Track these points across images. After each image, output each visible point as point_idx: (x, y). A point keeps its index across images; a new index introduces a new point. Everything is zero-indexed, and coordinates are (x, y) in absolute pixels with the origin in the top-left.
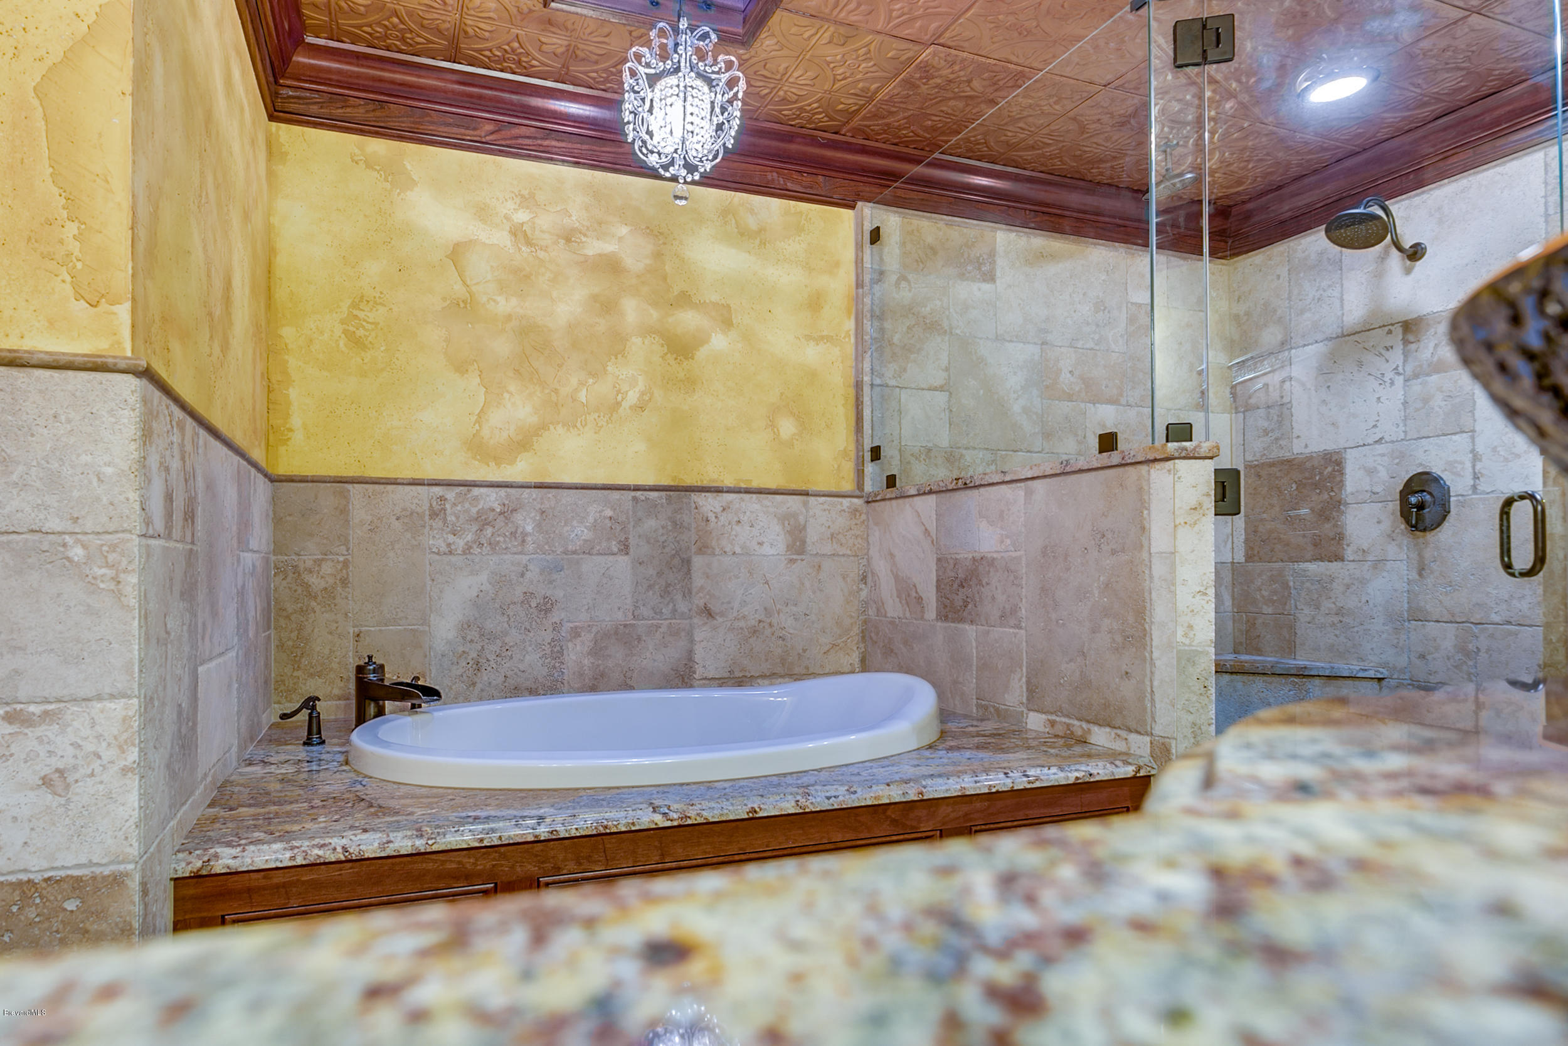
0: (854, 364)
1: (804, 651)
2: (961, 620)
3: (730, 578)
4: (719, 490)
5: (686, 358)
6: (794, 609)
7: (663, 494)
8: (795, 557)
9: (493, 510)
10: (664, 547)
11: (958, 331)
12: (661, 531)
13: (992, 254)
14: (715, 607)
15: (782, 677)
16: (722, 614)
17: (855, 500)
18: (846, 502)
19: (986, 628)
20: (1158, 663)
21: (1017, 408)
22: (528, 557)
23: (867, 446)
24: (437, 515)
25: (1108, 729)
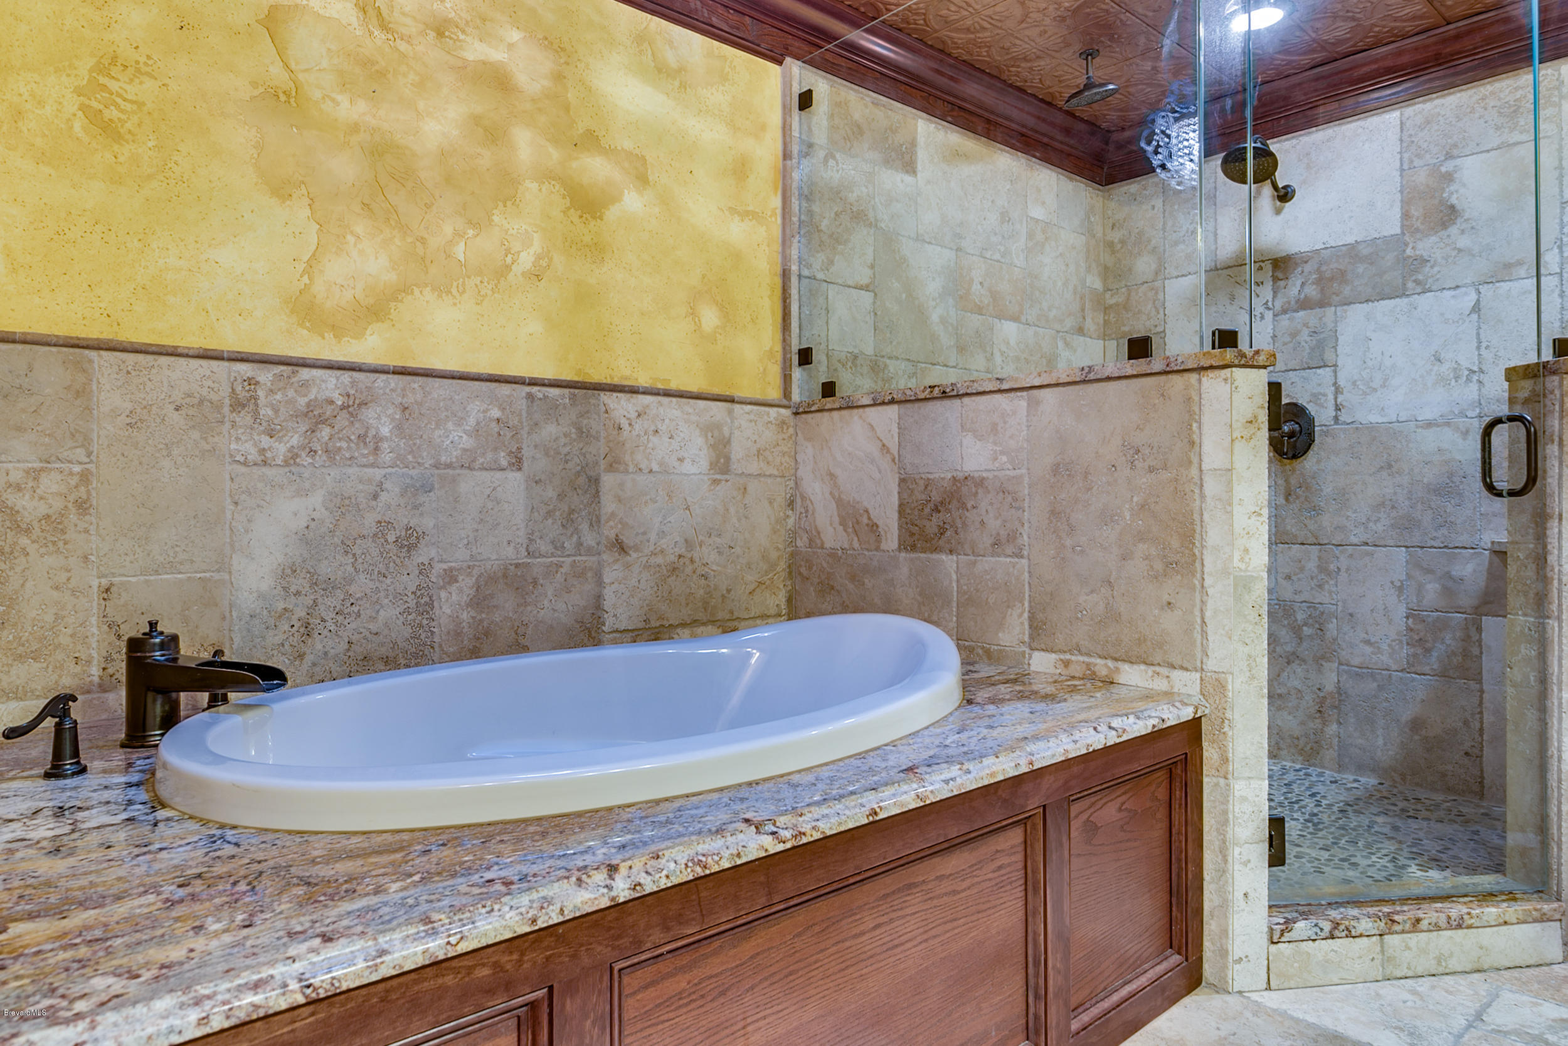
0: (780, 249)
1: (729, 591)
2: (936, 550)
3: (646, 502)
4: (633, 391)
5: (594, 218)
6: (718, 540)
7: (566, 391)
8: (718, 477)
9: (332, 402)
10: (567, 462)
11: (883, 225)
12: (563, 440)
13: (913, 144)
14: (628, 541)
15: (704, 624)
16: (636, 548)
17: (782, 411)
18: (773, 411)
19: (972, 558)
20: (1210, 591)
21: (935, 317)
22: (383, 472)
23: (795, 348)
24: (244, 406)
25: (1143, 667)
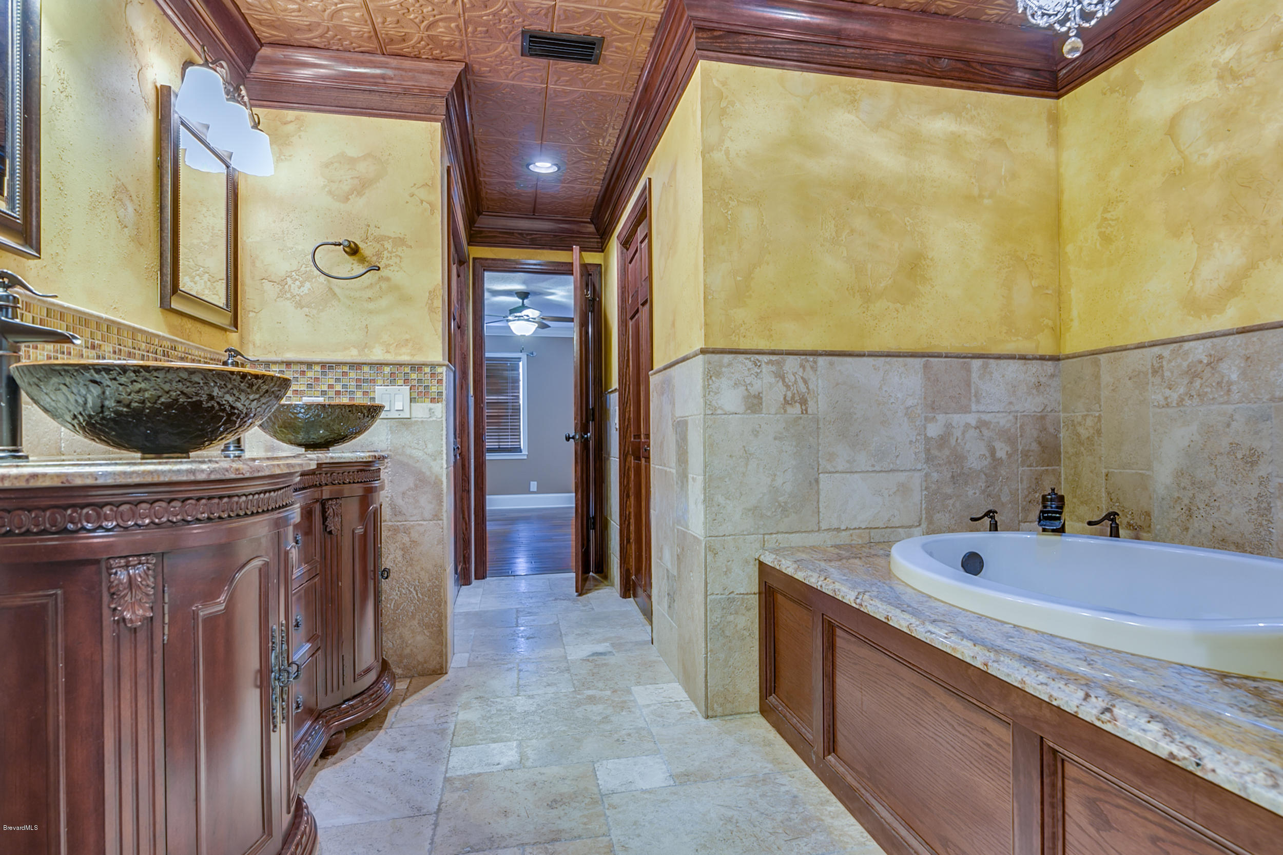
9: (1201, 362)
22: (1233, 407)
24: (1157, 372)
